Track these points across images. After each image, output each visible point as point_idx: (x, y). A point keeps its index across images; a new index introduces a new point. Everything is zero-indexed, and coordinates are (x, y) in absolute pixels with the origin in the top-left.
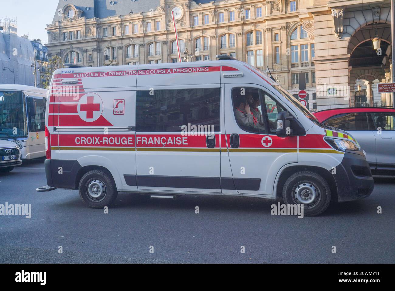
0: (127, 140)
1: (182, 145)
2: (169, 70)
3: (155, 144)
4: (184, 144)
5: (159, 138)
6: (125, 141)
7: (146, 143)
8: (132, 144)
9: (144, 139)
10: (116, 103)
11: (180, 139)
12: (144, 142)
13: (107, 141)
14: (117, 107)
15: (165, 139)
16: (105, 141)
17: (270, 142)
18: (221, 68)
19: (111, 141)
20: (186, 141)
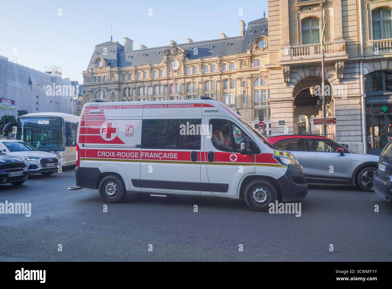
0: (135, 154)
1: (173, 159)
2: (166, 105)
3: (154, 157)
4: (175, 158)
5: (157, 153)
6: (133, 155)
7: (148, 157)
8: (138, 157)
9: (147, 154)
10: (127, 128)
11: (173, 154)
12: (147, 156)
13: (120, 155)
14: (128, 130)
15: (162, 154)
16: (119, 155)
17: (235, 158)
18: (202, 105)
19: (123, 155)
20: (177, 156)
